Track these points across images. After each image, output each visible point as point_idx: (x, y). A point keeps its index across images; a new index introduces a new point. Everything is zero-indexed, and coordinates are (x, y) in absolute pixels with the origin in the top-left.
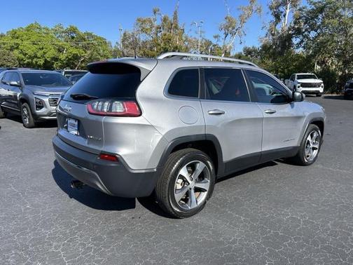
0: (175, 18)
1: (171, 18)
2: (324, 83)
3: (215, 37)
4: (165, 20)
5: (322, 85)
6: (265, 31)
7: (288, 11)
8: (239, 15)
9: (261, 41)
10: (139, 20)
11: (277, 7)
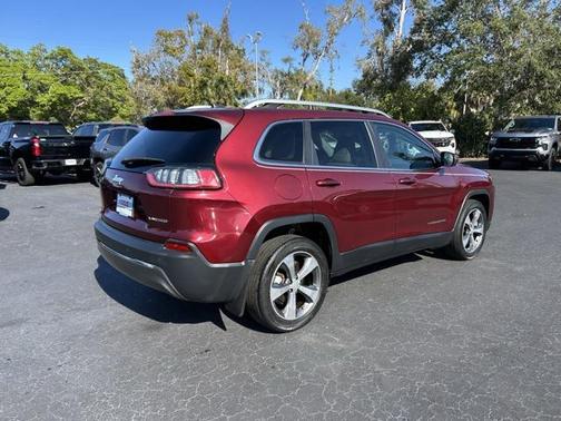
0: (225, 29)
1: (217, 30)
2: (456, 137)
3: (286, 61)
4: (207, 33)
5: (454, 141)
6: (367, 48)
7: (404, 12)
8: (327, 22)
9: (360, 67)
10: (160, 33)
11: (387, 6)
